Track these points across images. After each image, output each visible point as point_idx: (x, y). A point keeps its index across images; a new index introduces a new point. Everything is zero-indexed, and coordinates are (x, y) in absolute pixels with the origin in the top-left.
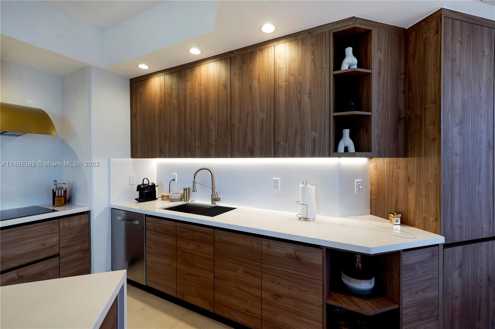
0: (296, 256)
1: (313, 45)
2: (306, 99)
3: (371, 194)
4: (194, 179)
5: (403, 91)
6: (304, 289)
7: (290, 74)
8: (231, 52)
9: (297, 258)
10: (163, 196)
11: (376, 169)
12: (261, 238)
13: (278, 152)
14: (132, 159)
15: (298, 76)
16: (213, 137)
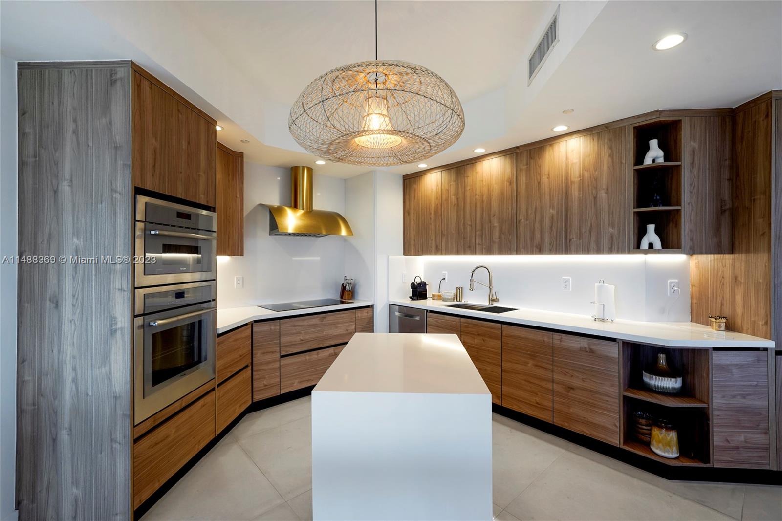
0: (591, 349)
1: (610, 140)
2: (603, 194)
3: (692, 298)
4: (472, 277)
5: (729, 178)
6: (599, 382)
7: (584, 169)
8: (517, 148)
9: (592, 351)
10: (433, 295)
11: (698, 267)
12: (552, 333)
13: (570, 249)
14: (404, 256)
15: (593, 171)
16: (496, 234)
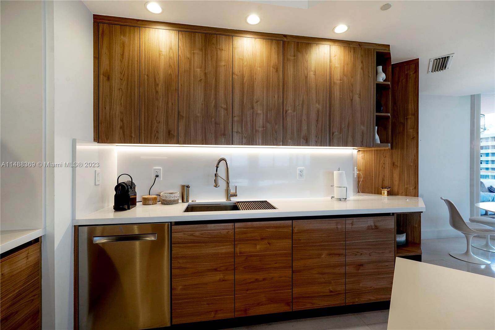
0: (375, 226)
1: (362, 56)
2: (357, 98)
3: (359, 178)
4: (217, 171)
11: (364, 158)
13: (333, 142)
15: (351, 78)
16: (260, 121)
